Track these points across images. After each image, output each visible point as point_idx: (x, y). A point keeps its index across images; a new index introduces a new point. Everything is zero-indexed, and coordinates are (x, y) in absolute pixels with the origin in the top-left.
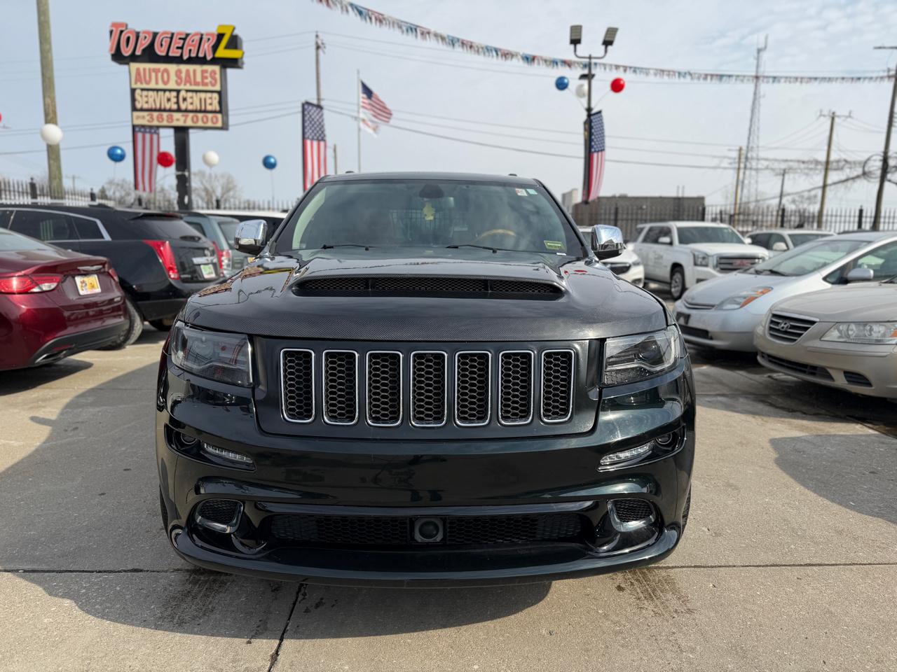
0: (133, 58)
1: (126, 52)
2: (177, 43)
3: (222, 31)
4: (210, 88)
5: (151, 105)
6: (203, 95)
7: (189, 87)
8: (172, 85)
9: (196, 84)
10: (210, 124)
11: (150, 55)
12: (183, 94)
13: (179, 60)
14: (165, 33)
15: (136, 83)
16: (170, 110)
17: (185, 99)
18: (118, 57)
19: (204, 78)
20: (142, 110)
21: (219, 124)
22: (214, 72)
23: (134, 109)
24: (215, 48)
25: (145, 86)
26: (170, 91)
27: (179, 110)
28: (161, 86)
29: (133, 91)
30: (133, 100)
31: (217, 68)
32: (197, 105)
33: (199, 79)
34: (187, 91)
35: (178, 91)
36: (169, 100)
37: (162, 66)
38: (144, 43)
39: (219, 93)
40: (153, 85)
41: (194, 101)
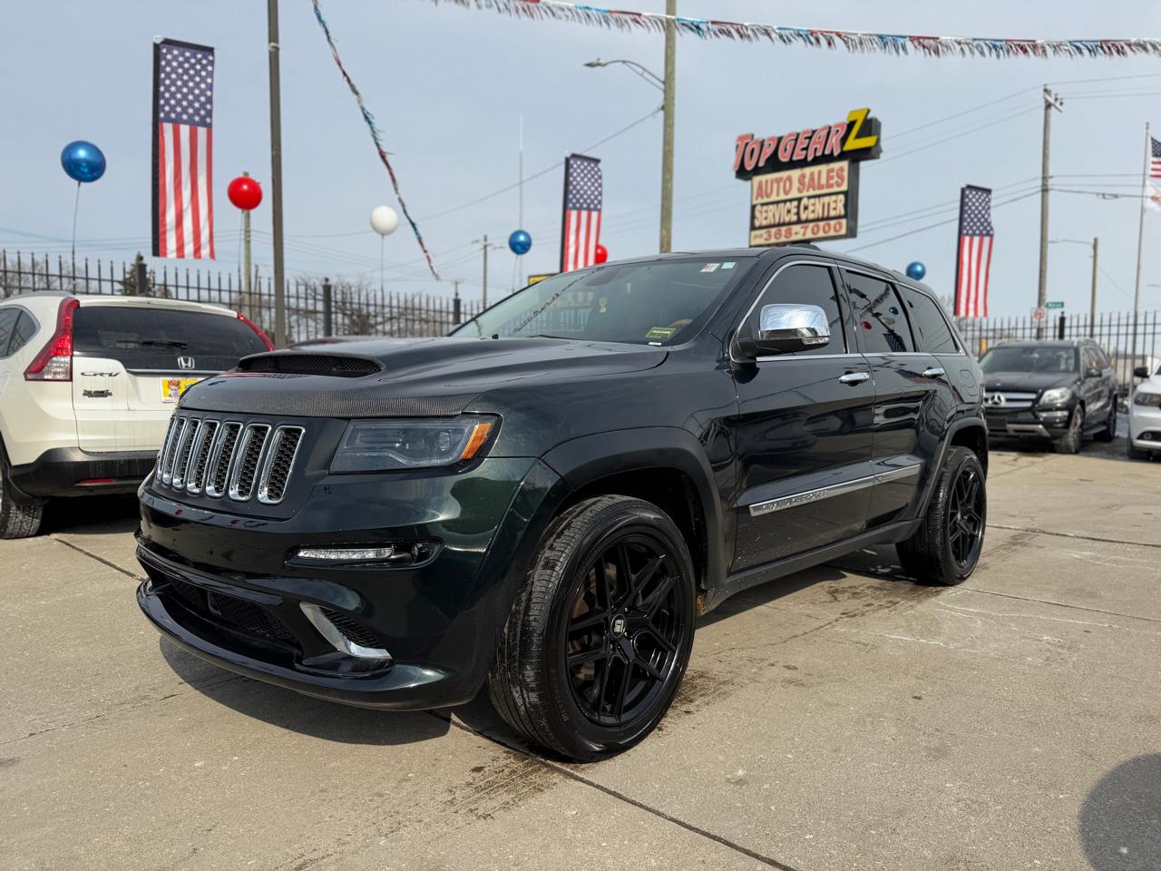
0: (757, 171)
1: (749, 166)
2: (802, 143)
3: (852, 119)
4: (836, 189)
5: (770, 221)
6: (826, 199)
7: (812, 192)
8: (794, 194)
9: (821, 187)
10: (832, 233)
11: (774, 164)
12: (805, 201)
13: (803, 163)
14: (791, 135)
15: (757, 198)
16: (790, 223)
17: (806, 208)
18: (742, 173)
19: (829, 178)
20: (761, 228)
21: (843, 231)
22: (842, 169)
23: (753, 228)
24: (844, 140)
25: (766, 200)
26: (791, 200)
27: (799, 221)
28: (782, 197)
29: (753, 207)
30: (753, 217)
31: (845, 164)
32: (819, 213)
33: (823, 181)
34: (809, 197)
35: (799, 200)
36: (789, 211)
37: (784, 174)
38: (768, 151)
39: (845, 193)
40: (774, 198)
41: (816, 208)
